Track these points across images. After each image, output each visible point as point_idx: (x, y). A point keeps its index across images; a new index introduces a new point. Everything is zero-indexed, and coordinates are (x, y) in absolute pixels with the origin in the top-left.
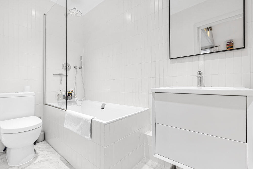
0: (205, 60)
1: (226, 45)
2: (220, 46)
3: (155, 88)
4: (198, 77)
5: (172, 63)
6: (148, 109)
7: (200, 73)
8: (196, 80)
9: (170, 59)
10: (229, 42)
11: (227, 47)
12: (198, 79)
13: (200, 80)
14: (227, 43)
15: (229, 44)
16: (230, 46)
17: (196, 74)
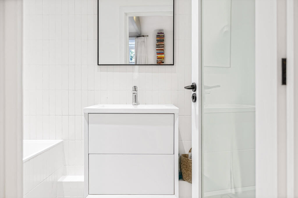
0: (139, 72)
1: (156, 37)
2: (148, 36)
3: (87, 108)
4: (134, 93)
5: (101, 71)
6: (62, 140)
7: (135, 88)
8: (131, 97)
9: (98, 65)
10: (160, 32)
11: (157, 40)
12: (133, 95)
13: (135, 96)
14: (157, 33)
15: (159, 36)
16: (160, 39)
17: (131, 88)
